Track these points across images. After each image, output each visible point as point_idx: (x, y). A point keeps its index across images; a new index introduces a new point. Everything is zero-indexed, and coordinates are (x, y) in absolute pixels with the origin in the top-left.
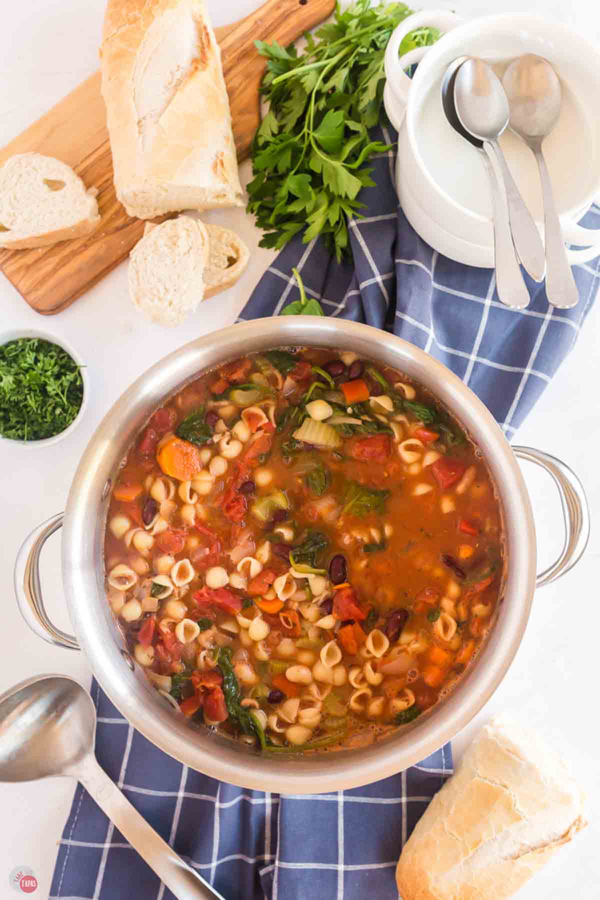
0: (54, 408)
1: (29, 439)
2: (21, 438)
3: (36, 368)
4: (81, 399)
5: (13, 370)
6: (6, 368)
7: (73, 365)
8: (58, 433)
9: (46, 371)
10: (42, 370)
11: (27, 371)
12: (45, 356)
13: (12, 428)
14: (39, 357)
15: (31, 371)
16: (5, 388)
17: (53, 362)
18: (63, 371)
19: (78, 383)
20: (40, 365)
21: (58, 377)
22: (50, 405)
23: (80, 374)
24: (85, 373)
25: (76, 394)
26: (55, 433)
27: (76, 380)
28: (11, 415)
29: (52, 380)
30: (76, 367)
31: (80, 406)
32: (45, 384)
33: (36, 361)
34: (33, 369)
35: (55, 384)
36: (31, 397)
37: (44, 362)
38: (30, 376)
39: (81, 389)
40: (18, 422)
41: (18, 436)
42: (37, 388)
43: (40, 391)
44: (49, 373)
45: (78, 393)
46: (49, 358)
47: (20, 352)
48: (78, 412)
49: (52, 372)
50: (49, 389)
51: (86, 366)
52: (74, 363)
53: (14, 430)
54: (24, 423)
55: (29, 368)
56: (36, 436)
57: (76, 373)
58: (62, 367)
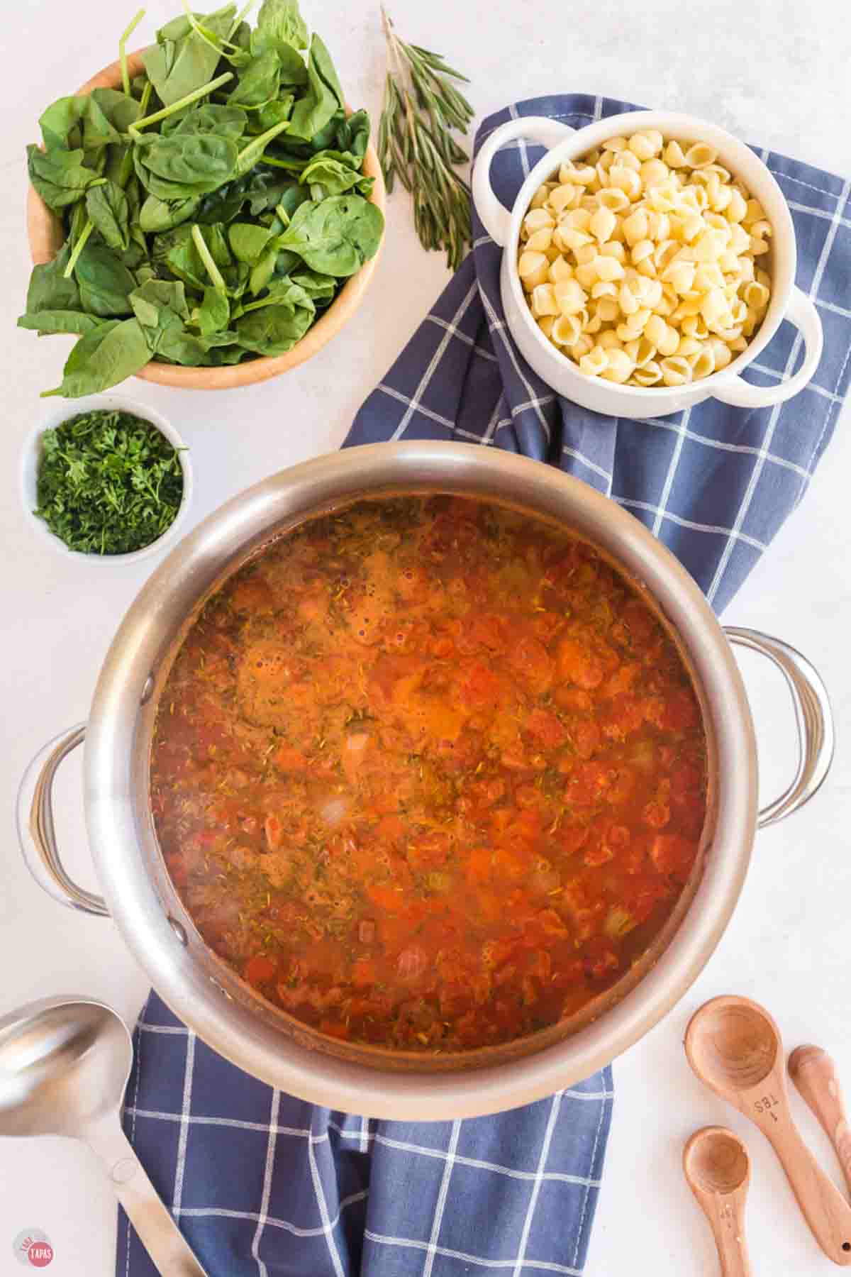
0: (142, 509)
1: (107, 553)
2: (96, 551)
3: (117, 451)
4: (180, 497)
5: (85, 454)
6: (75, 452)
7: (169, 449)
8: (148, 544)
9: (131, 455)
10: (126, 453)
11: (103, 454)
12: (130, 435)
13: (82, 536)
14: (120, 437)
15: (110, 455)
16: (75, 479)
17: (140, 443)
18: (154, 456)
19: (176, 474)
20: (123, 447)
21: (147, 464)
22: (137, 504)
23: (178, 462)
24: (185, 458)
25: (173, 489)
26: (142, 545)
27: (173, 470)
28: (81, 517)
29: (139, 468)
30: (173, 452)
31: (178, 505)
32: (130, 474)
33: (118, 441)
34: (113, 452)
35: (144, 474)
36: (110, 491)
37: (128, 443)
38: (109, 460)
39: (179, 483)
40: (91, 528)
41: (92, 547)
42: (117, 477)
43: (122, 483)
44: (135, 458)
45: (175, 488)
46: (134, 438)
47: (95, 429)
48: (176, 514)
49: (140, 457)
50: (135, 480)
51: (186, 449)
52: (170, 445)
53: (86, 540)
54: (100, 530)
55: (106, 451)
56: (118, 549)
57: (174, 459)
58: (152, 450)
